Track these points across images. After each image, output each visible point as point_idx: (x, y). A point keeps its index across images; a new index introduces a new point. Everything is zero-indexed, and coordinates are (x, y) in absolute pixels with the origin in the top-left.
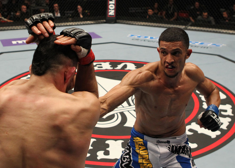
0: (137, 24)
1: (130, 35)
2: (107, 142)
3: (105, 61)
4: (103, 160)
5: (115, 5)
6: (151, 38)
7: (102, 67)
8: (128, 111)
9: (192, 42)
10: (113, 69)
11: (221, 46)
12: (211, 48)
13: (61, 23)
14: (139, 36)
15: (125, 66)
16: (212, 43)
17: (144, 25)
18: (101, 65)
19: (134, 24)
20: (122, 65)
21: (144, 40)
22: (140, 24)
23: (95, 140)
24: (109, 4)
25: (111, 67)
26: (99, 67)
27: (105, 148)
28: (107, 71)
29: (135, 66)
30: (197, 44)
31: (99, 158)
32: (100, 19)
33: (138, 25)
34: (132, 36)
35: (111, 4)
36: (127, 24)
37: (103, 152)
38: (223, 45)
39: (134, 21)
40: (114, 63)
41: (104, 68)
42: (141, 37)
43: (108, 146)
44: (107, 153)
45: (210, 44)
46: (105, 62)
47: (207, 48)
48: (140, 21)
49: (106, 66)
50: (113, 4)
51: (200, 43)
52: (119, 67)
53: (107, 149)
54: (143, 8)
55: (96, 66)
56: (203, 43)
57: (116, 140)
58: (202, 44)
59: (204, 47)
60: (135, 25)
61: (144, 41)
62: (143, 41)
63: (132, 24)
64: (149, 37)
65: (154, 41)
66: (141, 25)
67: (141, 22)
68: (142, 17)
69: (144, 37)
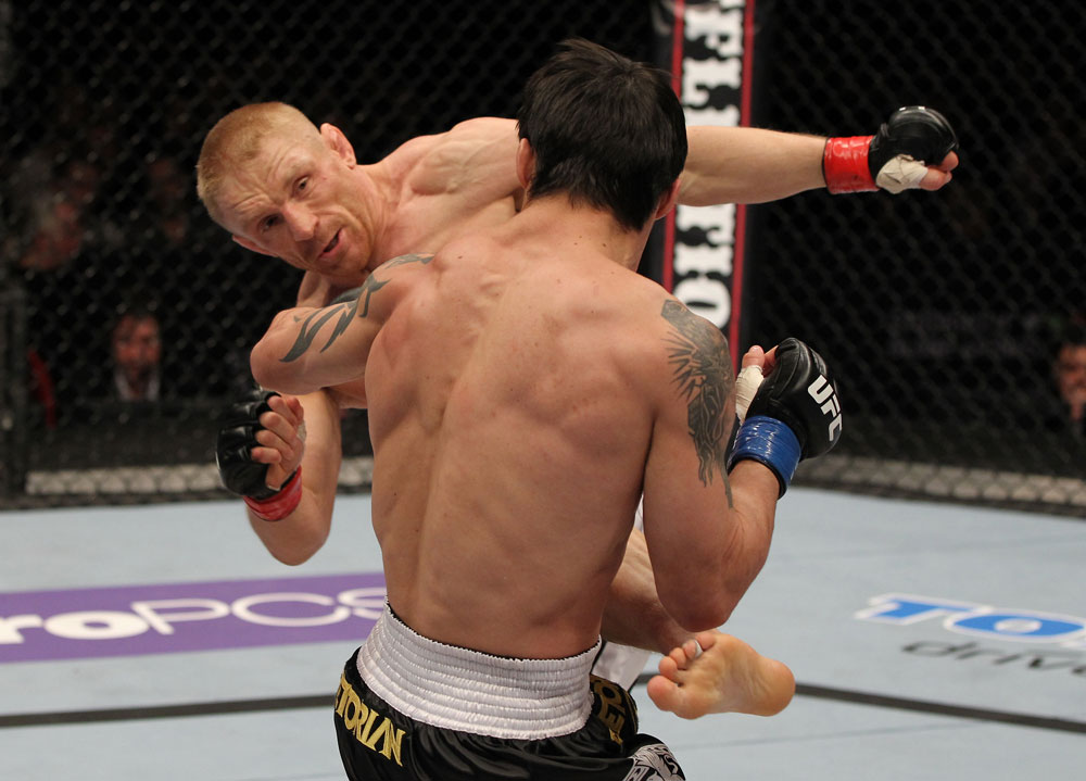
0: (965, 490)
1: (883, 603)
5: (738, 283)
13: (158, 472)
14: (984, 611)
17: (1037, 507)
19: (936, 486)
21: (1030, 659)
22: (994, 491)
24: (677, 279)
33: (980, 502)
34: (907, 609)
35: (693, 275)
36: (863, 489)
39: (940, 456)
42: (1001, 626)
48: (999, 460)
50: (713, 276)
54: (1031, 322)
60: (951, 499)
61: (1036, 664)
63: (919, 495)
66: (1009, 504)
67: (1010, 469)
68: (1025, 422)
69: (1035, 626)
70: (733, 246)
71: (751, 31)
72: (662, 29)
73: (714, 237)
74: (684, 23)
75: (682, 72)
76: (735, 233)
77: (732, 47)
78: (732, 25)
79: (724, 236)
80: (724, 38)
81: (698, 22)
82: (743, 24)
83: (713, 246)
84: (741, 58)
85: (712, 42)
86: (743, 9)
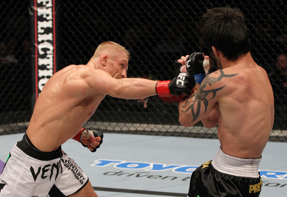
6: (156, 167)
9: (268, 174)
14: (124, 162)
17: (136, 132)
19: (110, 128)
22: (125, 129)
24: (39, 79)
32: (15, 121)
33: (121, 132)
35: (43, 77)
42: (128, 166)
50: (48, 77)
61: (138, 176)
63: (105, 131)
66: (129, 132)
69: (137, 165)
70: (53, 69)
71: (54, 13)
72: (32, 14)
73: (48, 67)
74: (37, 12)
75: (37, 25)
76: (53, 66)
77: (50, 17)
78: (49, 11)
79: (51, 67)
80: (48, 15)
81: (41, 11)
82: (52, 11)
83: (48, 69)
84: (52, 20)
85: (45, 16)
86: (52, 7)
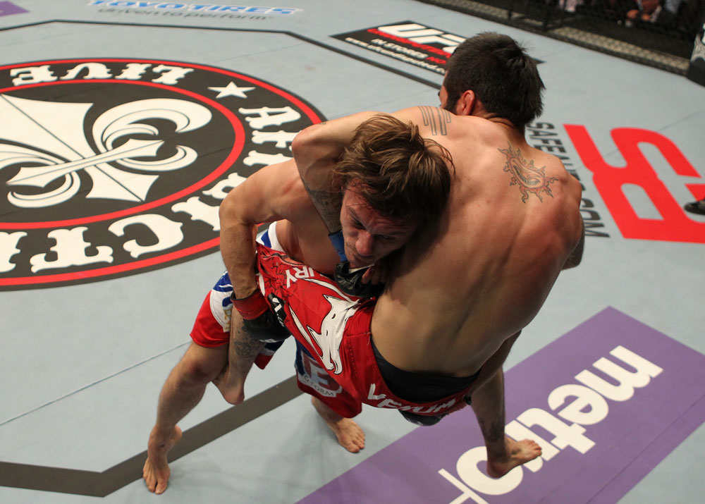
2: (51, 235)
3: (38, 64)
4: (43, 272)
7: (31, 78)
8: (95, 166)
10: (58, 80)
11: (292, 12)
12: (271, 17)
15: (86, 71)
16: (273, 8)
18: (29, 72)
20: (79, 68)
23: (24, 234)
25: (53, 75)
26: (24, 79)
27: (47, 248)
28: (44, 84)
29: (108, 68)
30: (241, 12)
31: (34, 270)
34: (99, 2)
37: (43, 256)
38: (297, 10)
40: (59, 67)
41: (37, 80)
42: (119, 4)
43: (54, 242)
44: (52, 257)
45: (270, 10)
46: (39, 66)
47: (264, 18)
49: (42, 75)
51: (248, 8)
52: (72, 74)
53: (53, 249)
55: (17, 76)
56: (256, 9)
57: (70, 228)
58: (252, 10)
59: (258, 18)
61: (127, 11)
62: (124, 14)
64: (138, 4)
65: (149, 11)
